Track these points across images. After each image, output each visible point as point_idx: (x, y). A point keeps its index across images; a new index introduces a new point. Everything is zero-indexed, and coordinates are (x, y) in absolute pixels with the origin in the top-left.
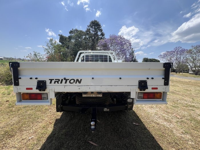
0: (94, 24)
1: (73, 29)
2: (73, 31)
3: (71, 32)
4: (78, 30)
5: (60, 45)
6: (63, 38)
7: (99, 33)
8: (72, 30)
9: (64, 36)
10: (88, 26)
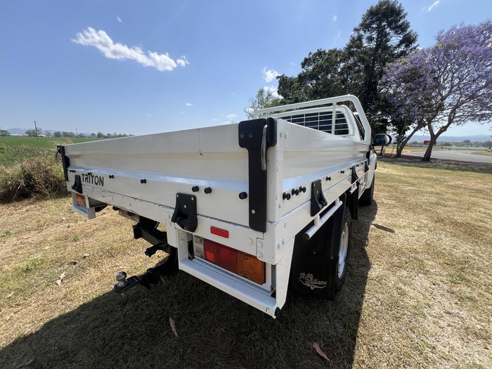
0: (377, 14)
1: (310, 53)
2: (310, 59)
3: (306, 62)
4: (324, 52)
5: (278, 100)
6: (285, 83)
7: (394, 40)
8: (307, 57)
9: (289, 76)
10: (356, 30)
